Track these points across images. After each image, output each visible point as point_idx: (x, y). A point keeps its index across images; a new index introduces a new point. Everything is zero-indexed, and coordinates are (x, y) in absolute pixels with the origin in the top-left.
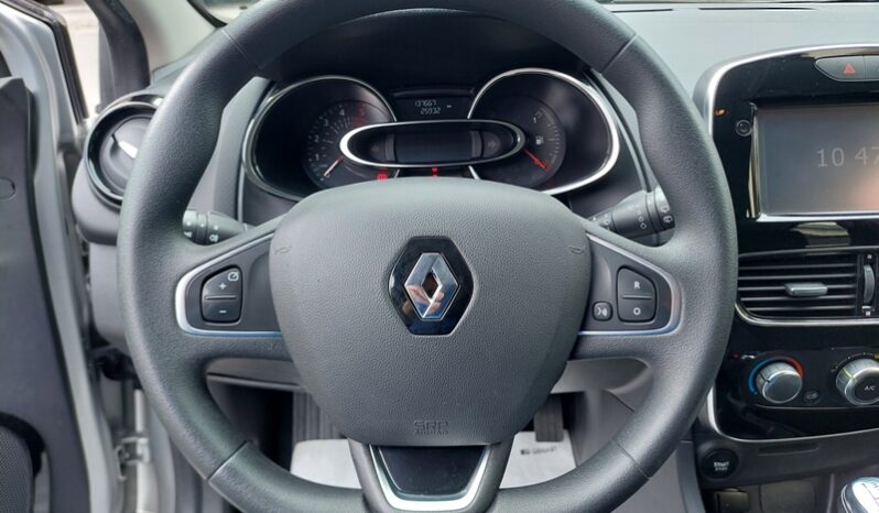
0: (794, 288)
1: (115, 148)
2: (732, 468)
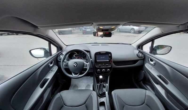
0: (99, 65)
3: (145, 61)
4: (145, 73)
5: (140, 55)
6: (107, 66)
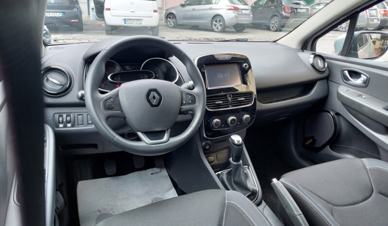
0: (217, 102)
1: (48, 80)
2: (210, 148)
3: (330, 82)
4: (336, 117)
5: (320, 64)
6: (241, 103)
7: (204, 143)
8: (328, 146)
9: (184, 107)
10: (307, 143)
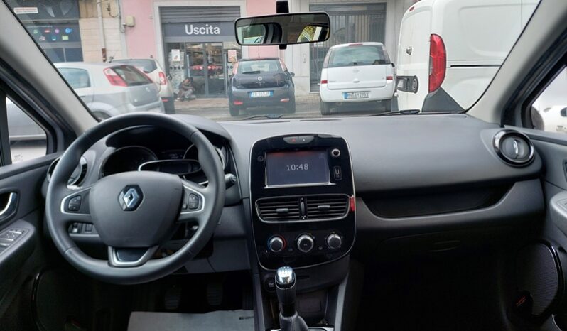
7: (267, 276)
8: (553, 316)
9: (186, 214)
10: (519, 304)
